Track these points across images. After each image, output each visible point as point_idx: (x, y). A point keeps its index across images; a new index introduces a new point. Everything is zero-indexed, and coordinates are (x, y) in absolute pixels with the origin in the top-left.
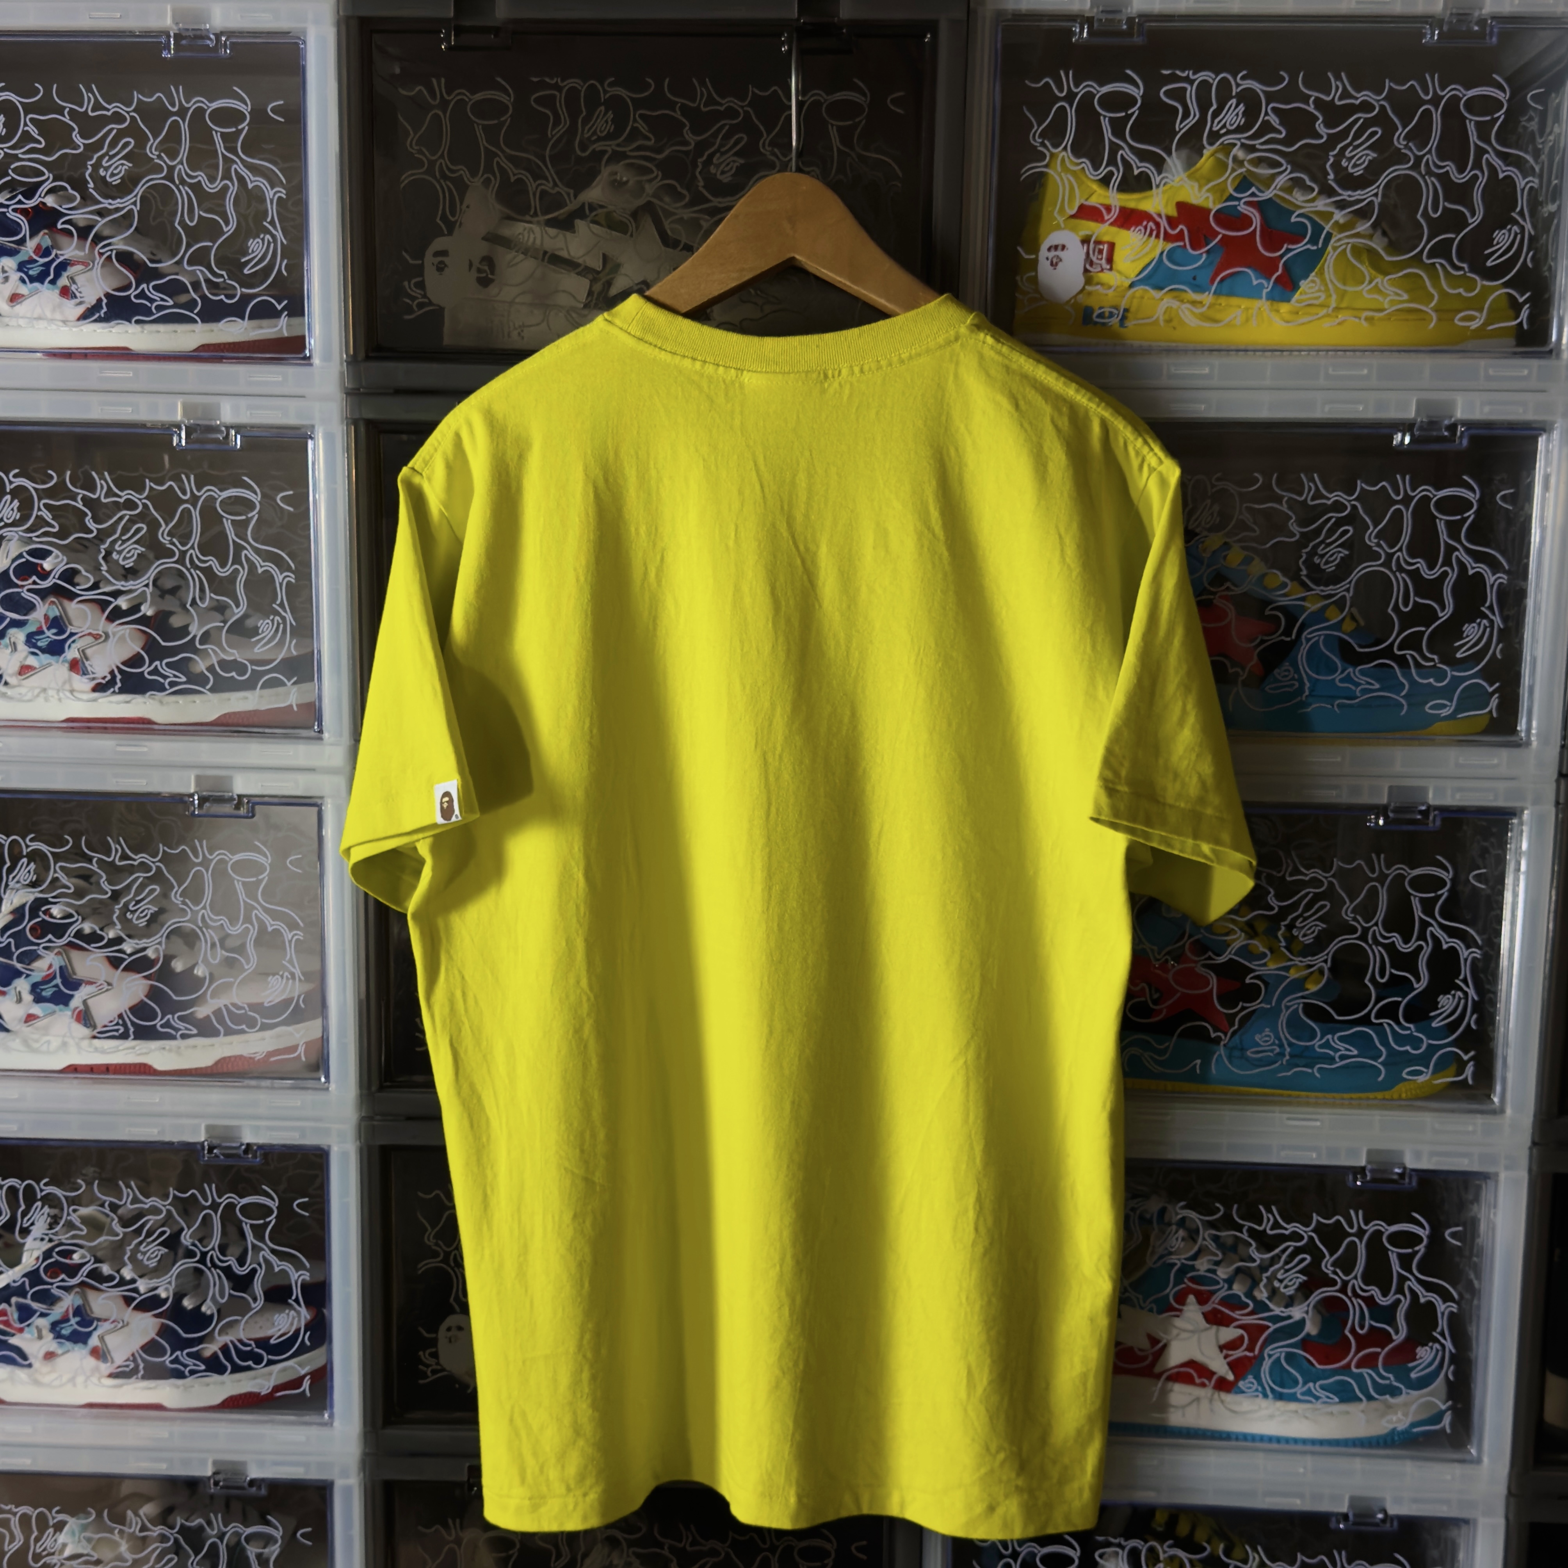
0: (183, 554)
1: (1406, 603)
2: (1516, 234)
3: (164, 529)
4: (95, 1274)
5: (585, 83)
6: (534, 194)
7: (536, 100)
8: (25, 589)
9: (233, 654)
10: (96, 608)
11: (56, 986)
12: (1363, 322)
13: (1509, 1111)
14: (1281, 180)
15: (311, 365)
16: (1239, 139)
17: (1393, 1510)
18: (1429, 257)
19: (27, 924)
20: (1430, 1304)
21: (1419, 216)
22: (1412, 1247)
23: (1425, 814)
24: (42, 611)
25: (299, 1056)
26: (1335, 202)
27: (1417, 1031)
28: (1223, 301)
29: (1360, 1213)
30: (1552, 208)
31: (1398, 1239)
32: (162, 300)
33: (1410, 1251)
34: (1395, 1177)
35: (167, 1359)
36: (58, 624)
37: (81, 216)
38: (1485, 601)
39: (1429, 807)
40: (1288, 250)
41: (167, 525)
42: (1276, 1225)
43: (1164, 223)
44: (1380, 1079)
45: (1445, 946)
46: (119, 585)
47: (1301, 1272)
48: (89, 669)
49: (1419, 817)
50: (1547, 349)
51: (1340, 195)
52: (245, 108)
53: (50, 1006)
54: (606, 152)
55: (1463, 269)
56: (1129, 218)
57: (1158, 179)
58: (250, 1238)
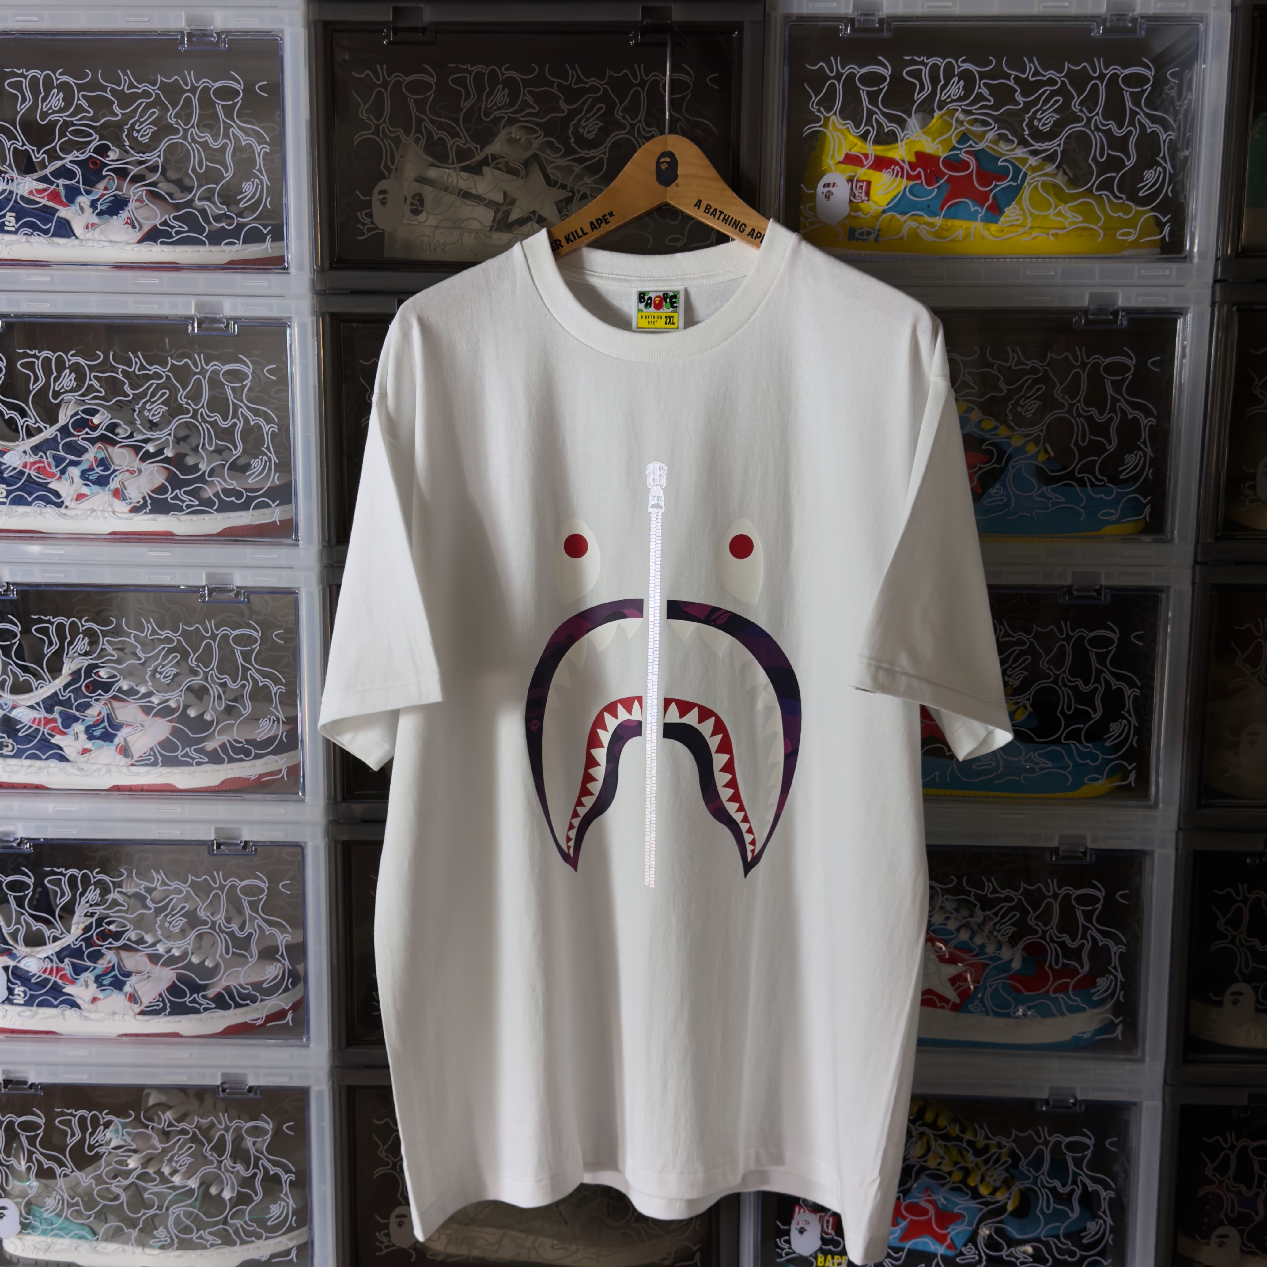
0: (195, 411)
2: (1160, 173)
3: (182, 393)
5: (488, 67)
6: (452, 149)
7: (452, 80)
8: (80, 438)
9: (233, 484)
10: (132, 452)
11: (105, 728)
12: (1050, 237)
13: (1161, 806)
14: (991, 135)
15: (289, 273)
17: (1080, 1097)
18: (1097, 190)
19: (83, 683)
20: (1106, 947)
21: (1090, 161)
22: (1093, 905)
23: (1098, 591)
24: (92, 454)
25: (283, 777)
26: (1029, 151)
27: (1094, 748)
28: (950, 222)
29: (1055, 881)
30: (1186, 153)
31: (1082, 900)
32: (180, 227)
33: (1091, 908)
34: (1080, 855)
35: (187, 999)
36: (103, 463)
37: (119, 166)
38: (1140, 438)
39: (1101, 587)
40: (996, 186)
41: (184, 390)
42: (995, 891)
43: (906, 167)
44: (1069, 783)
45: (1114, 687)
46: (149, 434)
47: (1012, 924)
48: (127, 495)
49: (1095, 594)
50: (1183, 255)
51: (1033, 145)
52: (239, 87)
53: (100, 742)
54: (504, 117)
55: (1121, 198)
56: (881, 164)
57: (902, 135)
58: (247, 911)
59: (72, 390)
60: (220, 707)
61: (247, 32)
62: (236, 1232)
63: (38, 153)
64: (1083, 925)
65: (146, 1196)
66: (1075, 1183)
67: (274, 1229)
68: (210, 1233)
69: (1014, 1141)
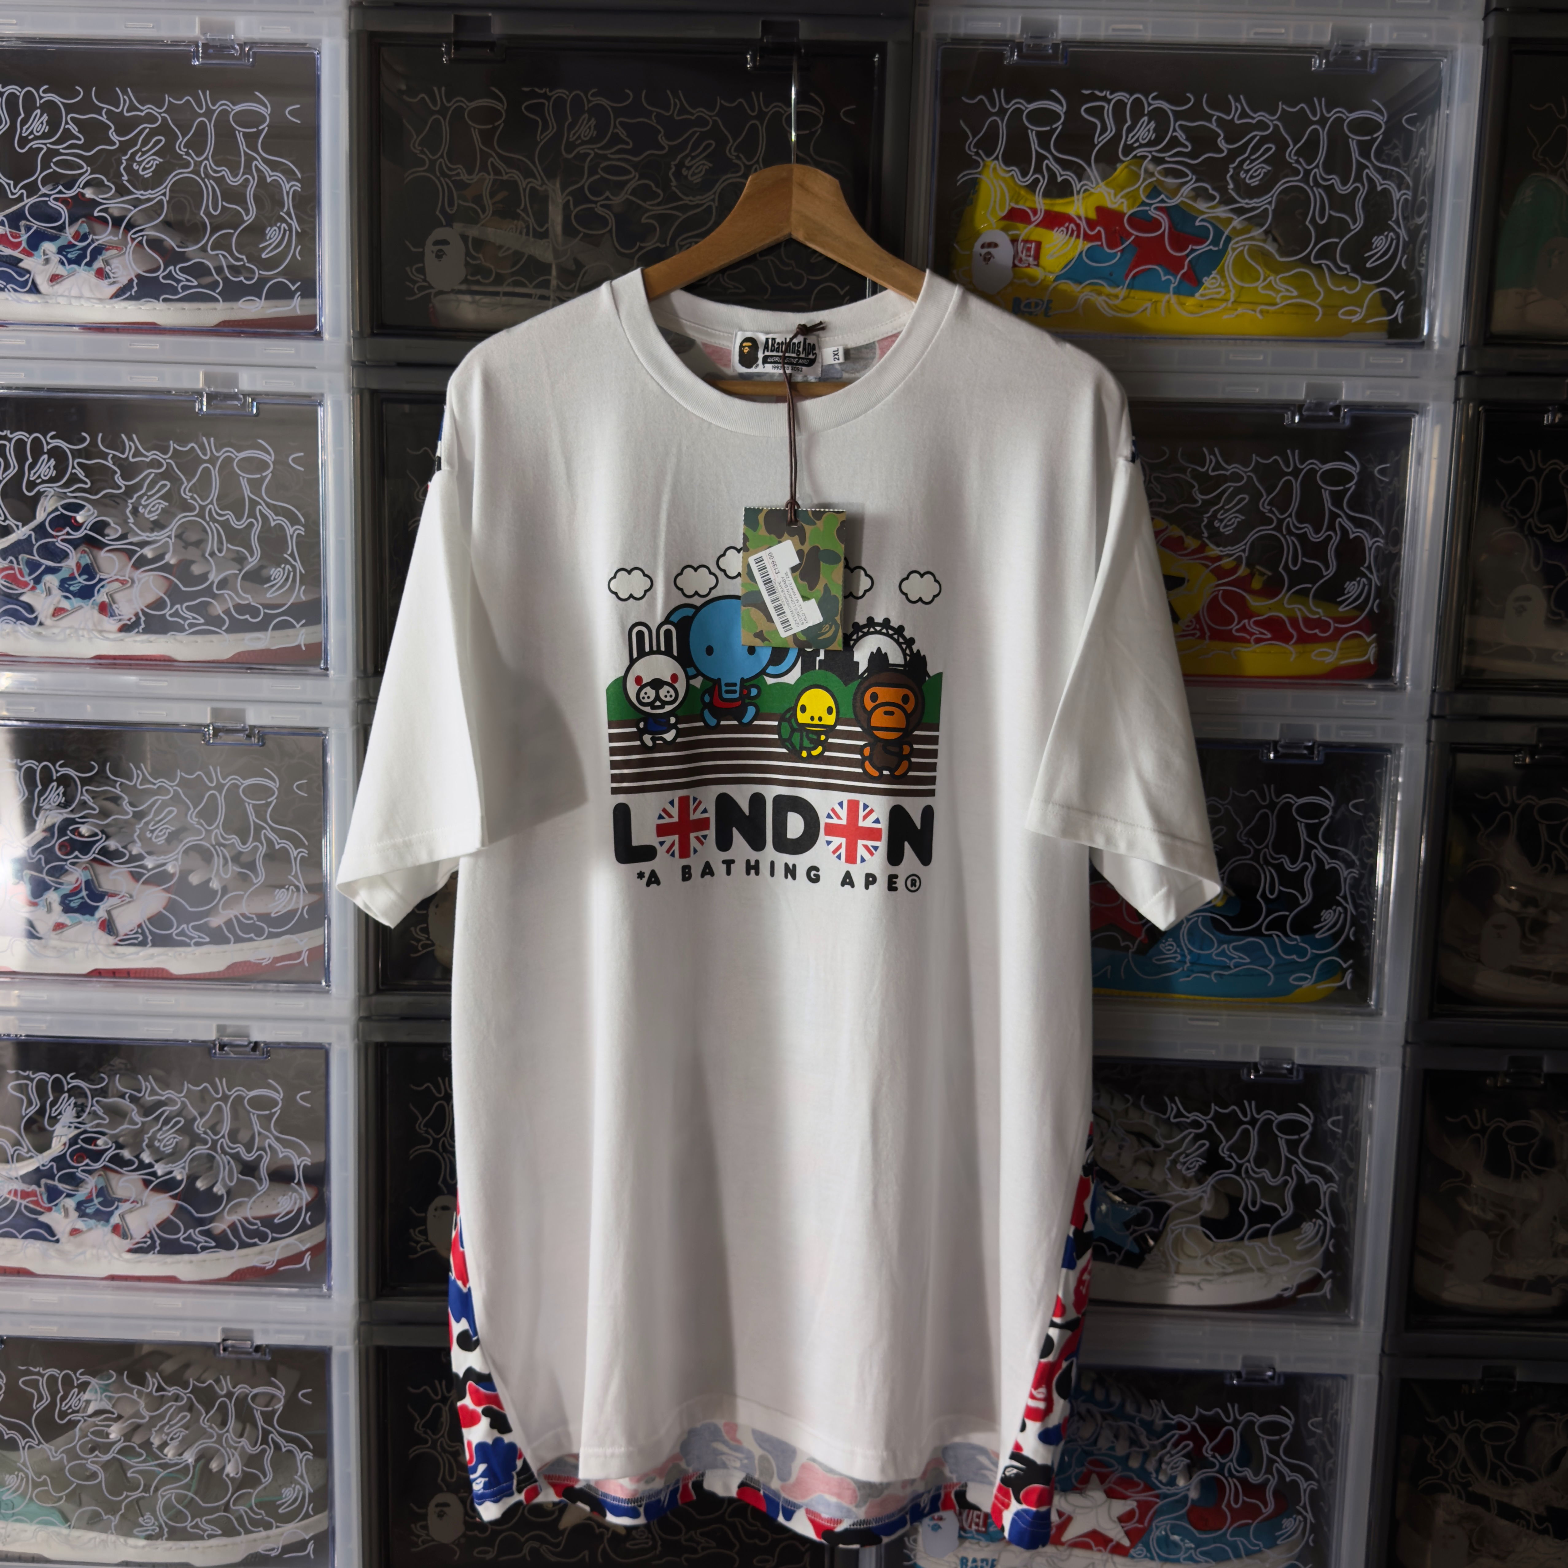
0: (203, 508)
1: (1295, 565)
2: (1392, 240)
3: (186, 485)
4: (117, 1160)
5: (570, 93)
6: (524, 190)
7: (527, 108)
8: (59, 539)
9: (248, 599)
10: (123, 557)
11: (82, 898)
12: (1258, 314)
13: (1384, 1014)
14: (1186, 190)
15: (322, 340)
16: (1150, 152)
17: (1279, 1369)
20: (1314, 1185)
21: (1307, 223)
22: (1299, 1134)
23: (1311, 749)
24: (75, 559)
25: (303, 961)
26: (1234, 209)
27: (1303, 942)
28: (1135, 294)
29: (1253, 1103)
30: (1424, 218)
31: (1286, 1127)
32: (188, 280)
33: (1296, 1137)
34: (1285, 1072)
35: (181, 1236)
37: (113, 205)
38: (1364, 562)
39: (1315, 743)
40: (1193, 251)
41: (189, 481)
42: (1179, 1114)
43: (1083, 225)
44: (1270, 984)
45: (1327, 867)
46: (144, 536)
47: (1200, 1156)
48: (117, 611)
49: (1305, 752)
50: (1419, 341)
51: (1238, 202)
52: (265, 111)
53: (78, 916)
54: (589, 154)
55: (1345, 269)
56: (1053, 220)
57: (1079, 186)
58: (257, 1127)
59: (52, 480)
60: (226, 873)
61: (276, 44)
63: (15, 188)
64: (1287, 1158)
65: (129, 1475)
66: (1269, 1471)
67: (288, 1518)
68: (207, 1521)
69: (1196, 1421)
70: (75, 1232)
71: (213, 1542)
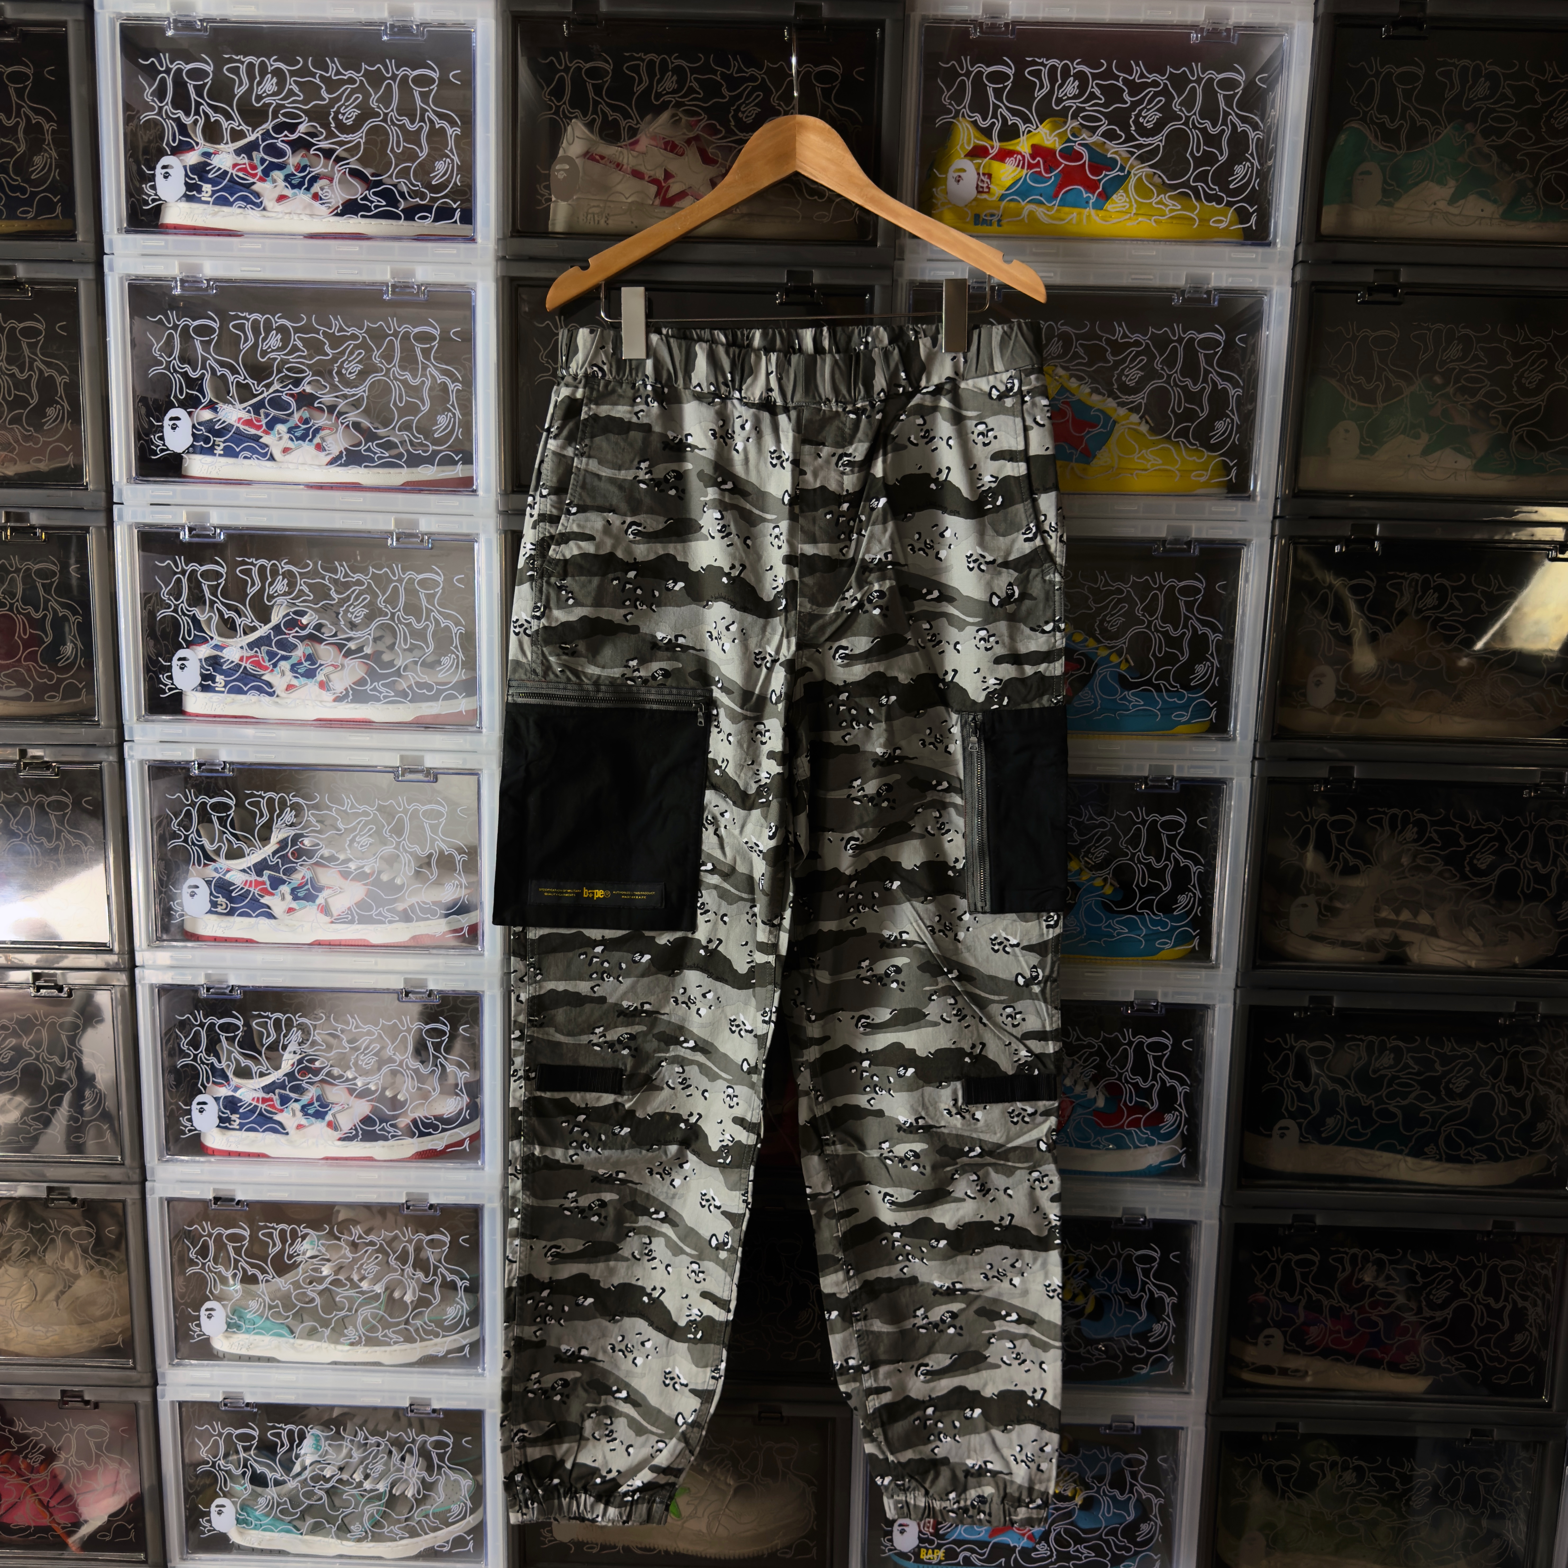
0: (393, 614)
1: (1160, 652)
2: (1229, 424)
3: (381, 598)
4: (330, 1074)
8: (291, 636)
9: (425, 678)
10: (336, 649)
11: (308, 890)
12: (1134, 477)
13: (1221, 967)
14: (1085, 389)
15: (477, 495)
16: (1059, 363)
17: (1149, 1216)
19: (289, 850)
20: (1173, 1088)
21: (1169, 412)
22: (1162, 1051)
23: (1170, 782)
24: (301, 650)
25: (464, 933)
26: (1118, 403)
27: (1164, 917)
29: (1130, 1030)
30: (1251, 408)
31: (1153, 1047)
32: (382, 453)
33: (1160, 1054)
34: (1152, 1008)
35: (377, 1128)
36: (310, 658)
37: (328, 399)
38: (1209, 651)
39: (1173, 778)
40: (1089, 432)
41: (383, 596)
42: (1078, 1039)
44: (1142, 947)
45: (1182, 865)
46: (352, 634)
47: (1093, 1068)
48: (332, 687)
49: (1167, 784)
50: (1247, 495)
51: (1121, 398)
52: (436, 333)
53: (303, 902)
55: (1195, 445)
58: (431, 1050)
59: (285, 594)
60: (410, 872)
61: (444, 285)
62: (417, 1330)
63: (258, 386)
64: (1154, 1068)
66: (1143, 1290)
67: (450, 1328)
68: (394, 1332)
69: (1091, 1254)
70: (300, 1127)
71: (396, 1347)
